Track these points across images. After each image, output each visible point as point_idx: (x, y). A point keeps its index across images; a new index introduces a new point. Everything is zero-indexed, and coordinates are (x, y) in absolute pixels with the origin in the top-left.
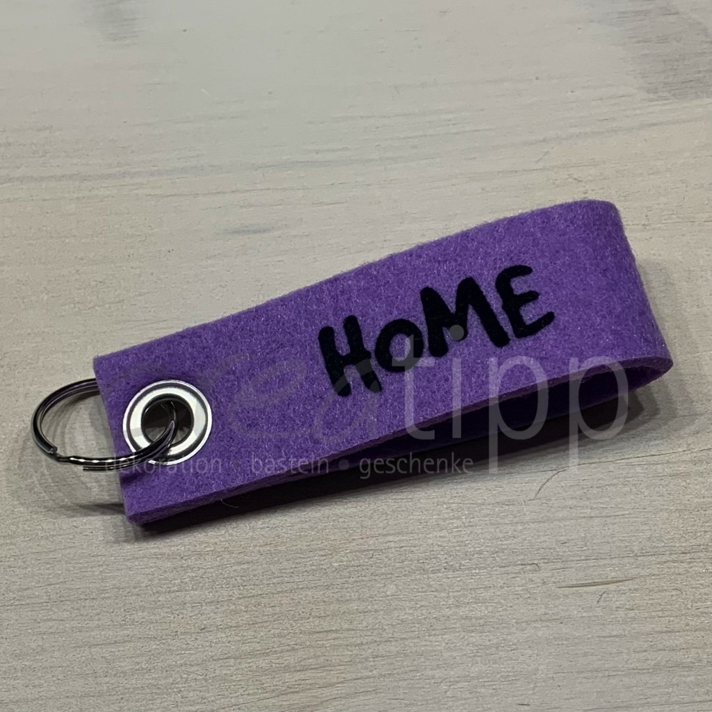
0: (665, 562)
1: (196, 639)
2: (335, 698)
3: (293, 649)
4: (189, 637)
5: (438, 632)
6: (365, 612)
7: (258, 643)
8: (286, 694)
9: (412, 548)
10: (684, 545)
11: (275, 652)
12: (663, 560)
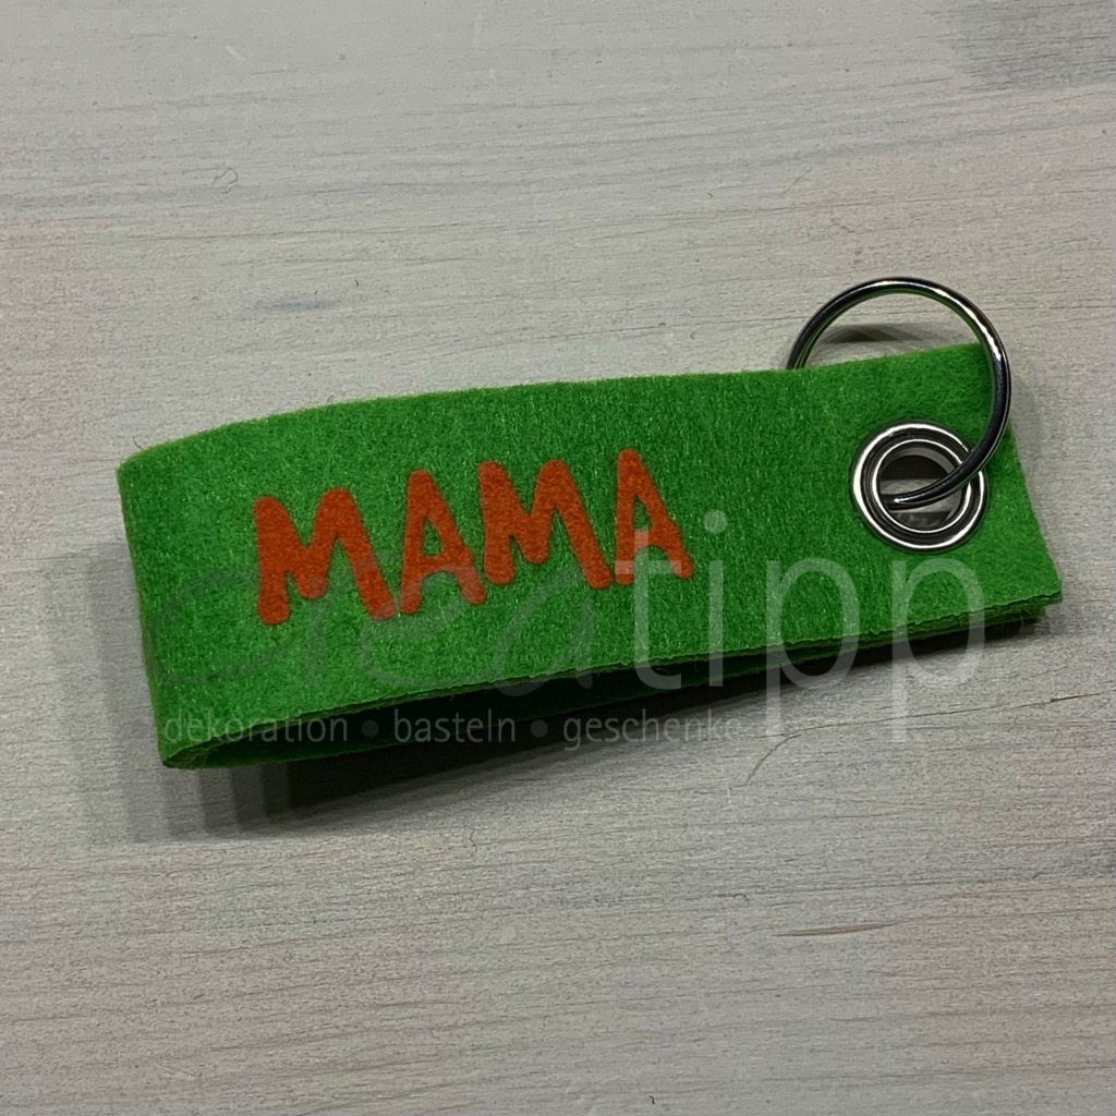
0: (951, 897)
1: (187, 1013)
3: (344, 1034)
4: (174, 1009)
6: (462, 973)
7: (287, 1022)
8: (329, 1109)
9: (545, 865)
10: (980, 867)
11: (315, 1038)
12: (947, 893)
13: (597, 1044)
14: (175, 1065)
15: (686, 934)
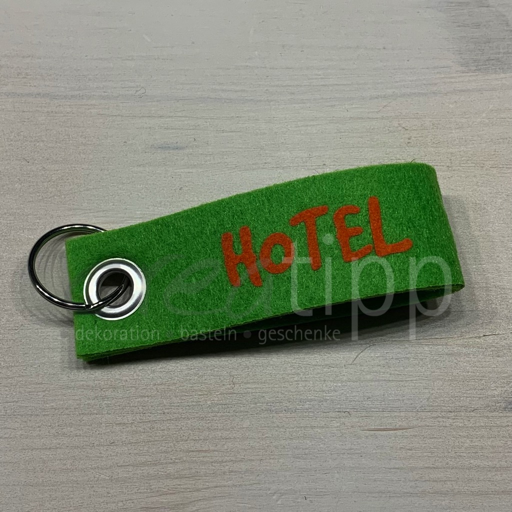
0: (437, 417)
1: (107, 450)
2: (200, 500)
3: (174, 462)
4: (102, 448)
5: (276, 457)
6: (226, 439)
7: (150, 456)
8: (167, 494)
9: (264, 394)
10: (451, 405)
11: (162, 464)
12: (435, 416)
13: (283, 473)
14: (101, 472)
15: (323, 427)
